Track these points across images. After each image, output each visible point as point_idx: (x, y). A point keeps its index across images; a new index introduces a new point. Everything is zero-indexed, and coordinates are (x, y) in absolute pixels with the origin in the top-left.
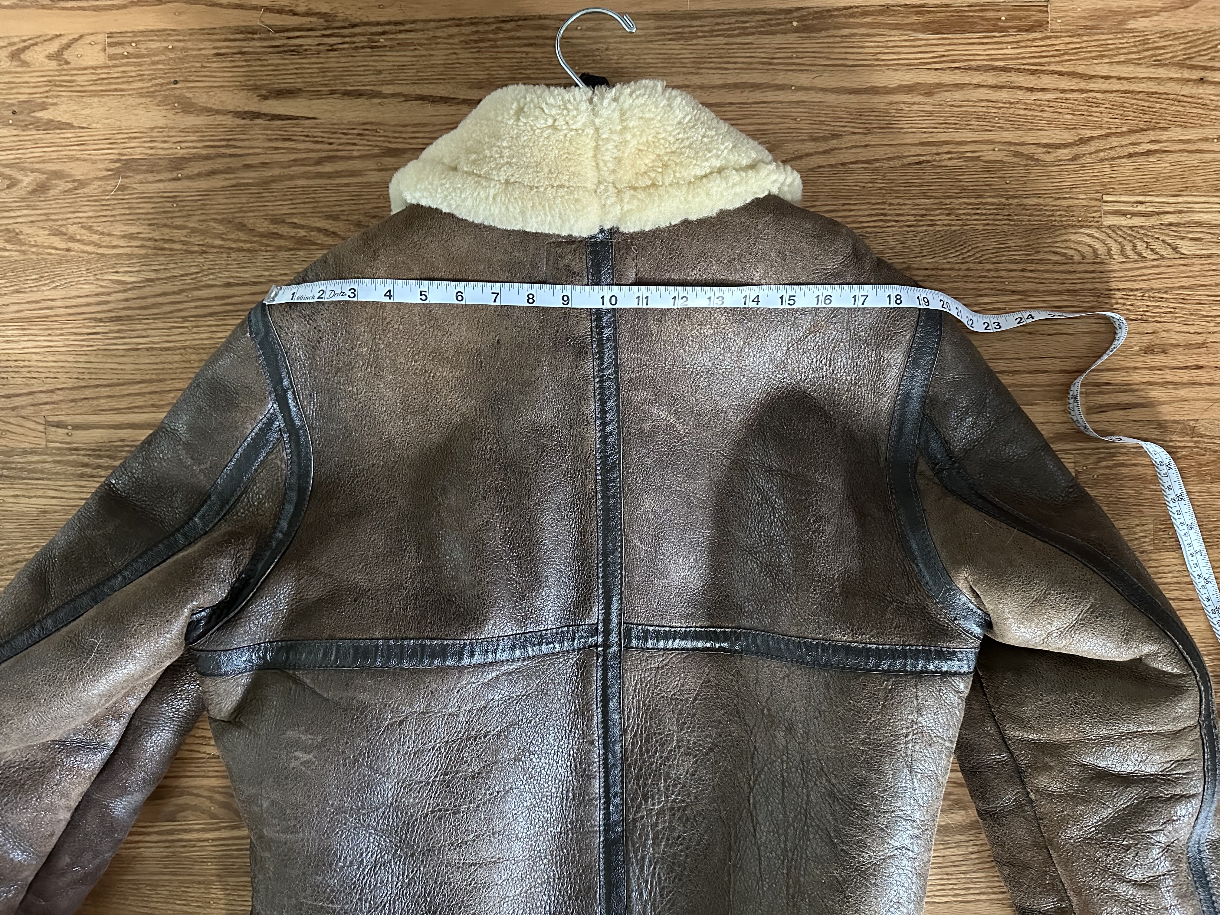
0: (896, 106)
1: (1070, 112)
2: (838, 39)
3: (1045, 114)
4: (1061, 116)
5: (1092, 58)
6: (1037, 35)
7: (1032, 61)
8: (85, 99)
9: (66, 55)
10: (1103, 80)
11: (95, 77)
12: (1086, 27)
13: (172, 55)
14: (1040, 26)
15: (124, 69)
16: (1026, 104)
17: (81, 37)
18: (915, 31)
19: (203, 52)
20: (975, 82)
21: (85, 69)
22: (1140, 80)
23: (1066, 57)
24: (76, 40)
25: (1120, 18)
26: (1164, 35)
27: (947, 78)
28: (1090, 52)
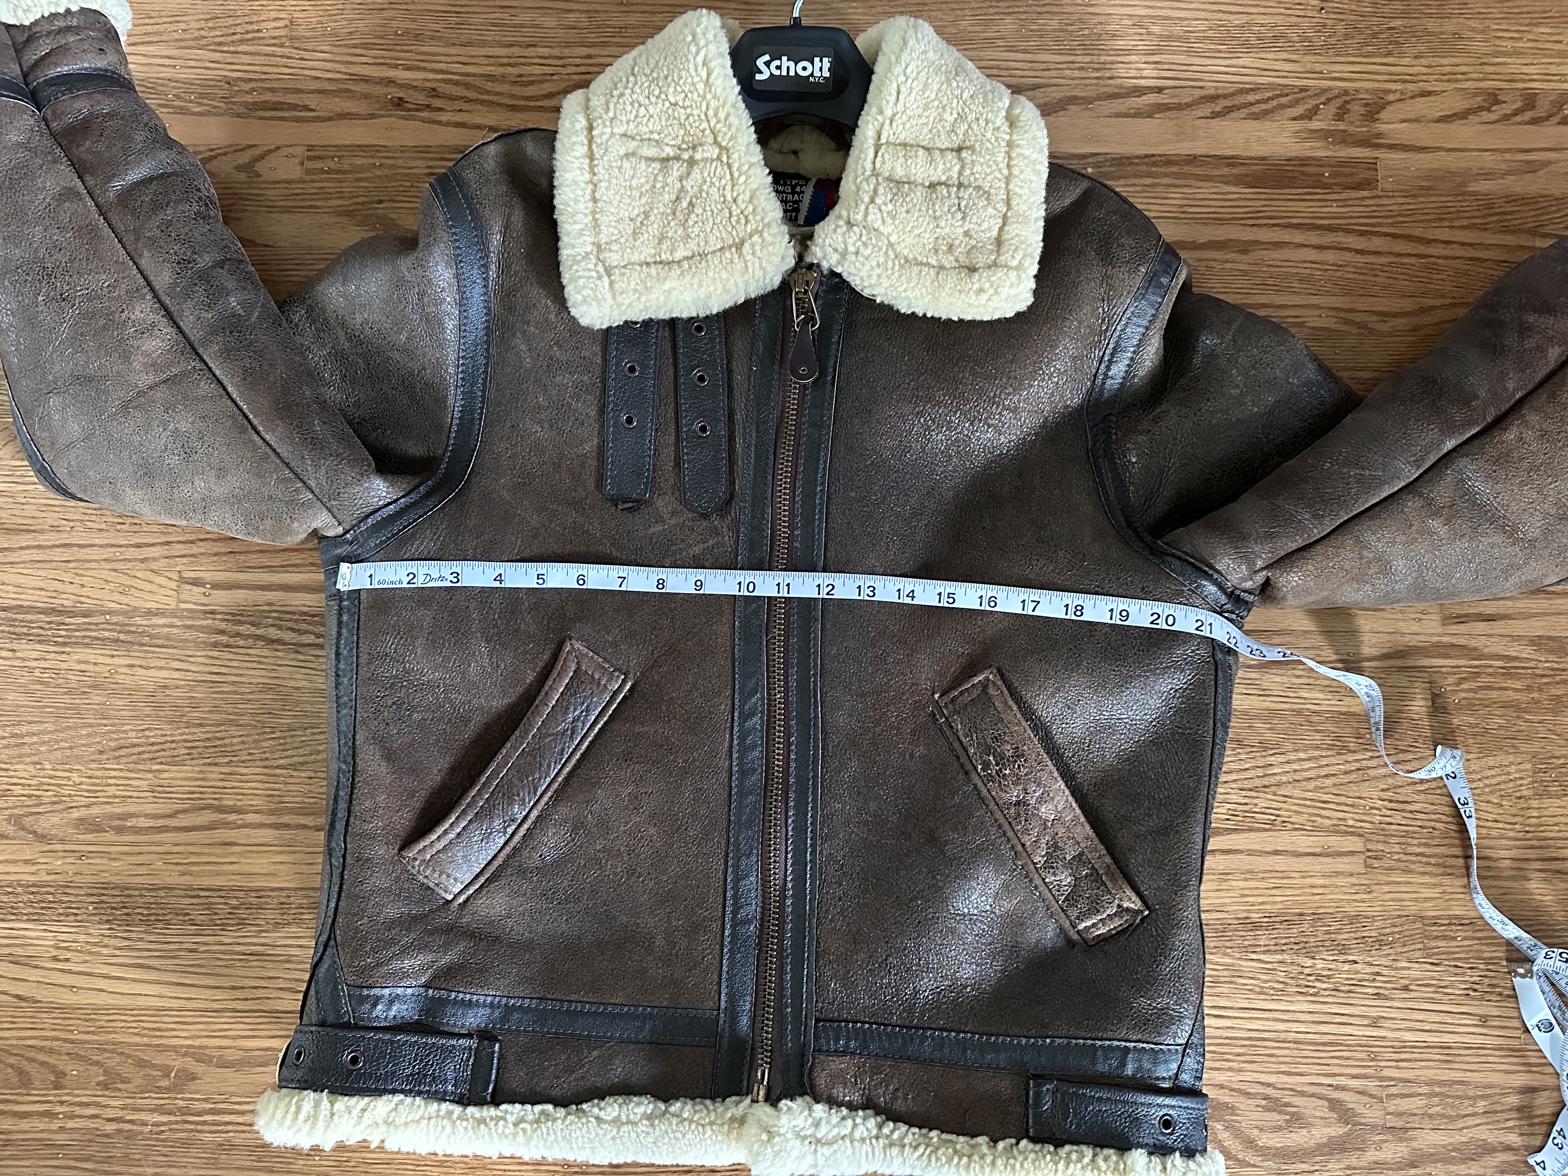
0: (1205, 263)
1: (1407, 278)
2: (1139, 188)
3: (1379, 280)
4: (1397, 282)
5: (1429, 220)
6: (1365, 193)
7: (1361, 221)
8: (273, 215)
9: (258, 167)
10: (1443, 245)
11: (287, 192)
12: (1422, 188)
13: (379, 173)
14: (1368, 184)
15: (322, 185)
16: (1355, 267)
17: (278, 148)
18: (1226, 183)
19: (414, 171)
20: (1296, 241)
21: (278, 182)
22: (1487, 247)
23: (1401, 219)
24: (270, 151)
25: (1459, 180)
26: (1511, 199)
27: (1264, 235)
28: (1427, 214)
